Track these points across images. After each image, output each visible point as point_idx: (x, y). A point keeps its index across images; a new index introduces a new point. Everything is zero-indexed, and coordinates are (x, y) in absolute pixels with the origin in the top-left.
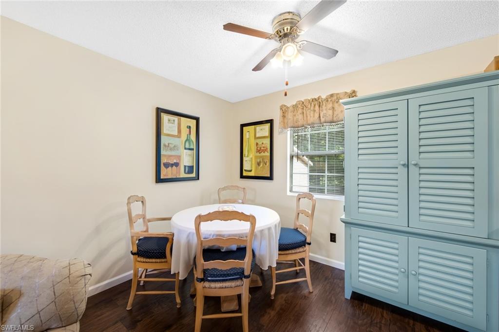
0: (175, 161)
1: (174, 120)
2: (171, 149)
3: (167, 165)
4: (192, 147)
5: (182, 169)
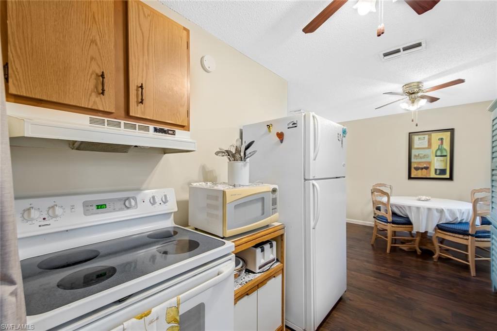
0: (425, 166)
1: (424, 138)
2: (421, 158)
3: (417, 169)
4: (445, 154)
5: (433, 171)
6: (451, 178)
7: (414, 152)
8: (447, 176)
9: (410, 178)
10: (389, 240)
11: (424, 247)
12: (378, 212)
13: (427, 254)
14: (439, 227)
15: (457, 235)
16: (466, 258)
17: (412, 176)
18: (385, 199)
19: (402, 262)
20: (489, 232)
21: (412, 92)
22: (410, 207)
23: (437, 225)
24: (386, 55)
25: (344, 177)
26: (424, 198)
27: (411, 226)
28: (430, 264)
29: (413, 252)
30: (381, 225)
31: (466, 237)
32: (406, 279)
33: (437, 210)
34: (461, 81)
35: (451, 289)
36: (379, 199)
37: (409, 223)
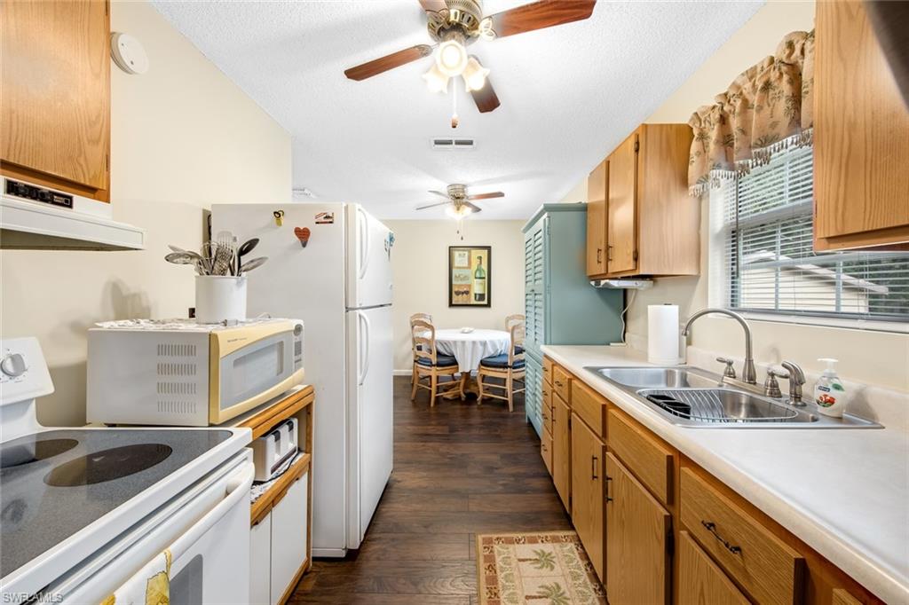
0: (466, 289)
1: (465, 254)
2: (462, 279)
3: (458, 293)
4: (483, 276)
5: (473, 296)
6: (488, 305)
7: (455, 272)
8: (485, 302)
9: (451, 305)
10: (433, 389)
11: (468, 391)
12: (419, 353)
13: (472, 397)
14: (483, 363)
15: (498, 370)
16: (504, 392)
17: (453, 303)
18: (427, 334)
19: (448, 414)
20: (524, 361)
21: (458, 198)
22: (455, 342)
23: (481, 361)
24: (437, 143)
25: (390, 305)
26: (467, 329)
27: (455, 366)
28: (474, 409)
29: (457, 399)
30: (424, 371)
31: (506, 370)
32: (457, 433)
33: (481, 343)
34: (500, 195)
35: (496, 431)
36: (418, 334)
37: (454, 362)
